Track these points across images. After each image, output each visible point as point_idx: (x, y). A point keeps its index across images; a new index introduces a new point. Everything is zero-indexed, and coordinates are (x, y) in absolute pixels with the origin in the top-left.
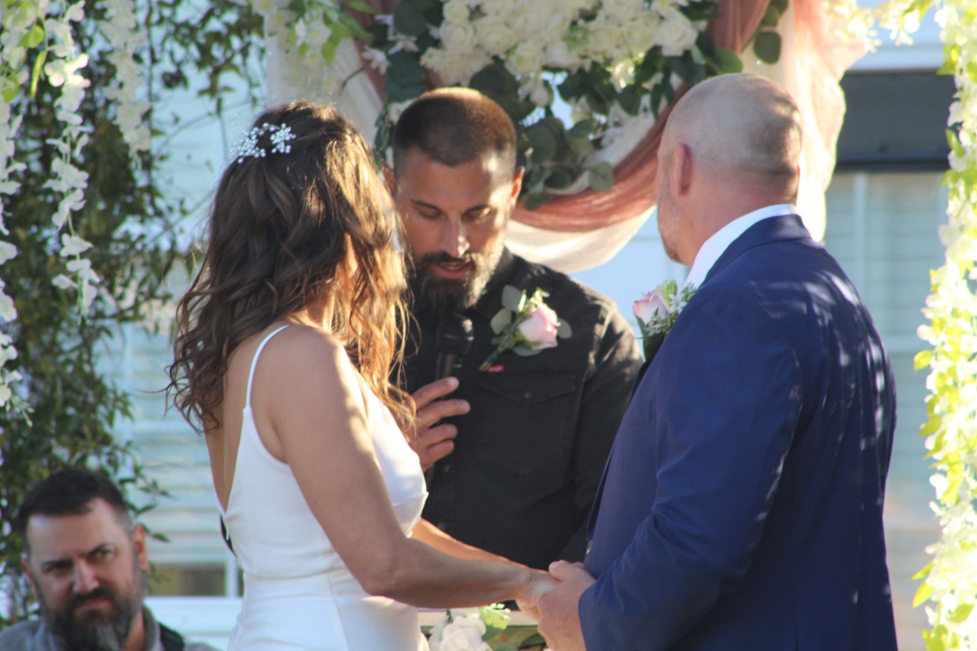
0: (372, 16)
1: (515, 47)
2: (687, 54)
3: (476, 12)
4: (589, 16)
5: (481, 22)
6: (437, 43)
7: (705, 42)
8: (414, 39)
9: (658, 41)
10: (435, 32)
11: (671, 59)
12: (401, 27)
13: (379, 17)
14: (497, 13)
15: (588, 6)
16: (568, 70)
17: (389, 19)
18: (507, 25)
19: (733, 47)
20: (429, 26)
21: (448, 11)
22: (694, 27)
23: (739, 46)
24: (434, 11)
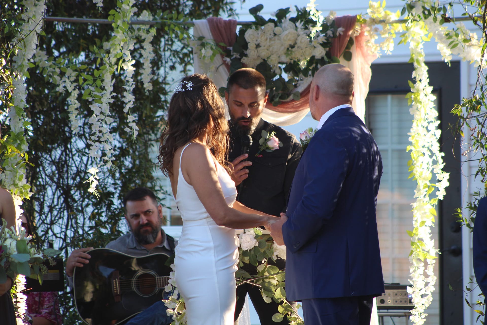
0: (226, 47)
1: (270, 56)
2: (323, 58)
3: (258, 46)
4: (292, 47)
5: (259, 49)
6: (246, 55)
7: (328, 54)
8: (239, 54)
9: (314, 54)
10: (245, 52)
11: (318, 60)
12: (235, 50)
13: (228, 48)
14: (264, 46)
15: (292, 44)
16: (286, 63)
17: (231, 48)
18: (267, 50)
19: (337, 56)
20: (243, 50)
21: (249, 46)
22: (325, 50)
23: (339, 56)
24: (245, 45)
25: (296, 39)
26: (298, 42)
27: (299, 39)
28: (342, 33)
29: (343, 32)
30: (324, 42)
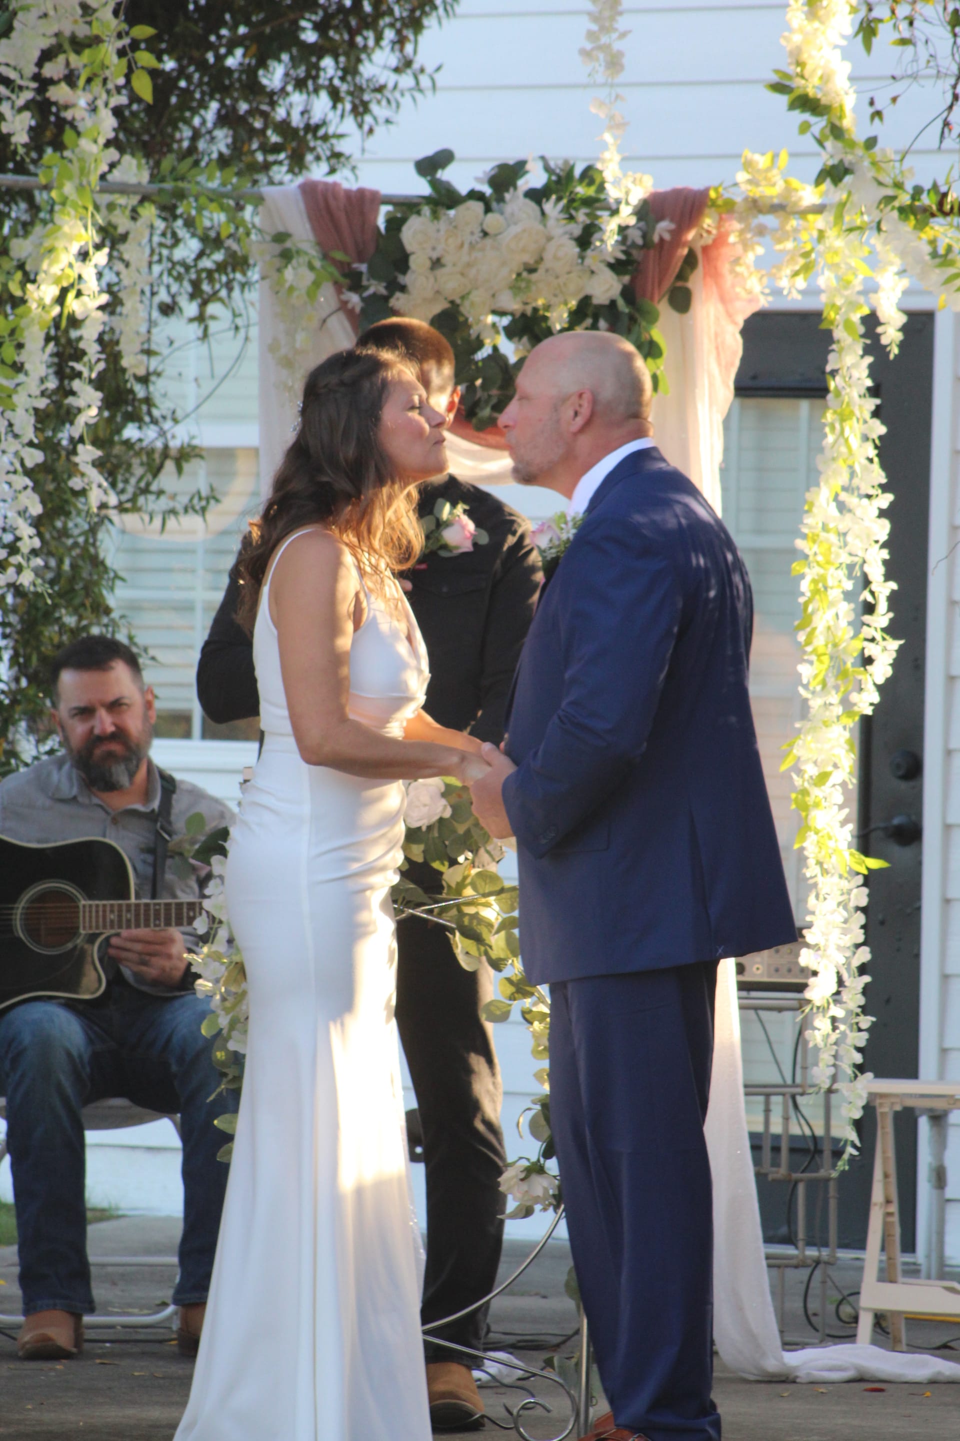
0: (349, 264)
1: (468, 294)
2: (613, 303)
3: (437, 263)
4: (532, 269)
5: (440, 272)
6: (403, 289)
7: (628, 293)
8: (384, 284)
9: (588, 291)
10: (402, 279)
11: (601, 307)
12: (374, 274)
13: (355, 265)
14: (454, 265)
15: (531, 261)
16: (512, 314)
17: (363, 268)
18: (462, 274)
19: (652, 299)
20: (397, 274)
21: (413, 262)
22: (619, 280)
23: (656, 298)
24: (402, 262)
25: (543, 249)
26: (548, 256)
27: (551, 248)
28: (667, 237)
29: (671, 232)
30: (618, 261)
